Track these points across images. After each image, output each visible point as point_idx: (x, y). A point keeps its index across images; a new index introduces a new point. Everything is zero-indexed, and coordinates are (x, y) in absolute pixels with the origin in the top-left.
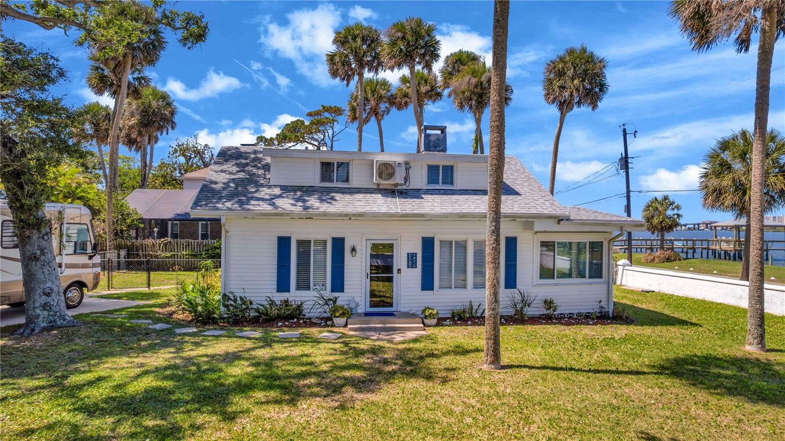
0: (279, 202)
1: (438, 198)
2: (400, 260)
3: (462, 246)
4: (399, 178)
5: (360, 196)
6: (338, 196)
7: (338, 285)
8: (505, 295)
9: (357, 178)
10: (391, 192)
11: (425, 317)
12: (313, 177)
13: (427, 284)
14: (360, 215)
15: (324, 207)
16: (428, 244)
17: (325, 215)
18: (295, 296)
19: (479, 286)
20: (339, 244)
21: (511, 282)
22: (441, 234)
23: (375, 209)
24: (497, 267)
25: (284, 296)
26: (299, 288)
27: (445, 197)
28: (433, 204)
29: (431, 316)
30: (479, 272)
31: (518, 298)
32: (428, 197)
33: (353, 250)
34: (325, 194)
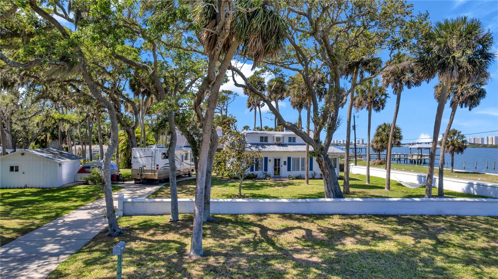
0: (252, 148)
1: (292, 146)
2: (282, 163)
3: (298, 159)
4: (281, 141)
5: (271, 146)
6: (266, 146)
7: (266, 169)
8: (310, 172)
9: (270, 141)
10: (279, 145)
11: (289, 177)
12: (258, 141)
13: (289, 169)
14: (273, 151)
15: (264, 150)
16: (289, 159)
17: (264, 151)
18: (255, 172)
19: (303, 169)
20: (266, 159)
21: (311, 169)
22: (293, 156)
23: (276, 150)
24: (308, 164)
25: (252, 172)
26: (256, 170)
27: (293, 146)
28: (290, 148)
29: (291, 177)
30: (303, 165)
31: (313, 173)
32: (289, 146)
33: (270, 160)
34: (263, 146)
